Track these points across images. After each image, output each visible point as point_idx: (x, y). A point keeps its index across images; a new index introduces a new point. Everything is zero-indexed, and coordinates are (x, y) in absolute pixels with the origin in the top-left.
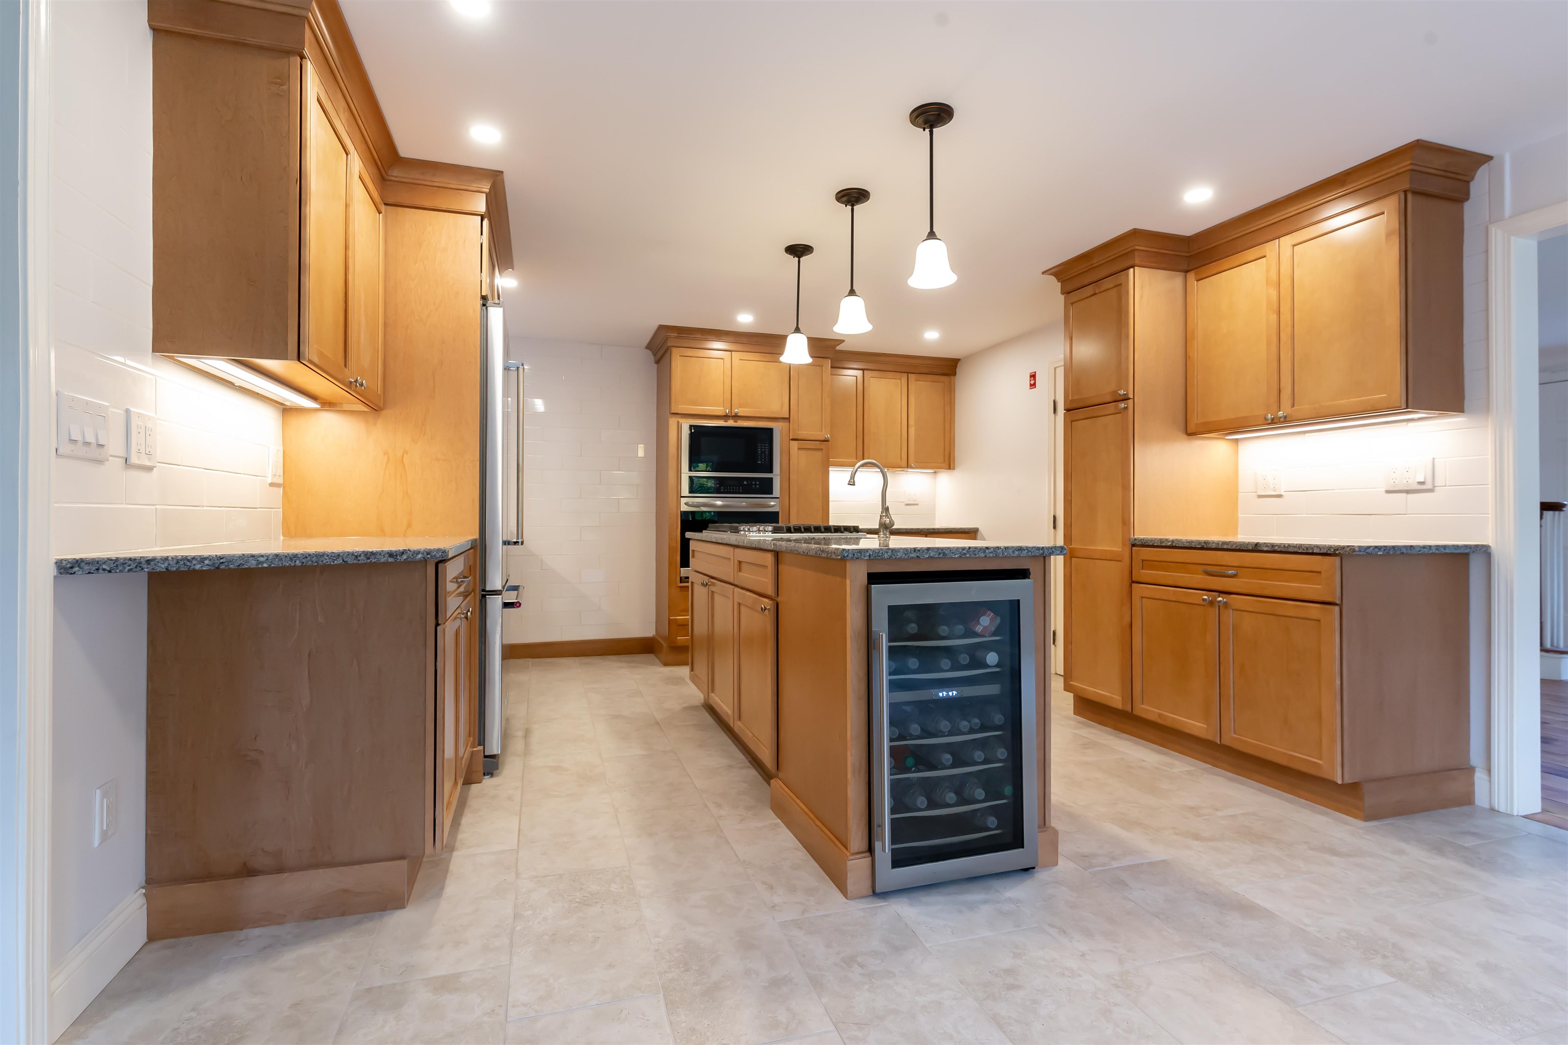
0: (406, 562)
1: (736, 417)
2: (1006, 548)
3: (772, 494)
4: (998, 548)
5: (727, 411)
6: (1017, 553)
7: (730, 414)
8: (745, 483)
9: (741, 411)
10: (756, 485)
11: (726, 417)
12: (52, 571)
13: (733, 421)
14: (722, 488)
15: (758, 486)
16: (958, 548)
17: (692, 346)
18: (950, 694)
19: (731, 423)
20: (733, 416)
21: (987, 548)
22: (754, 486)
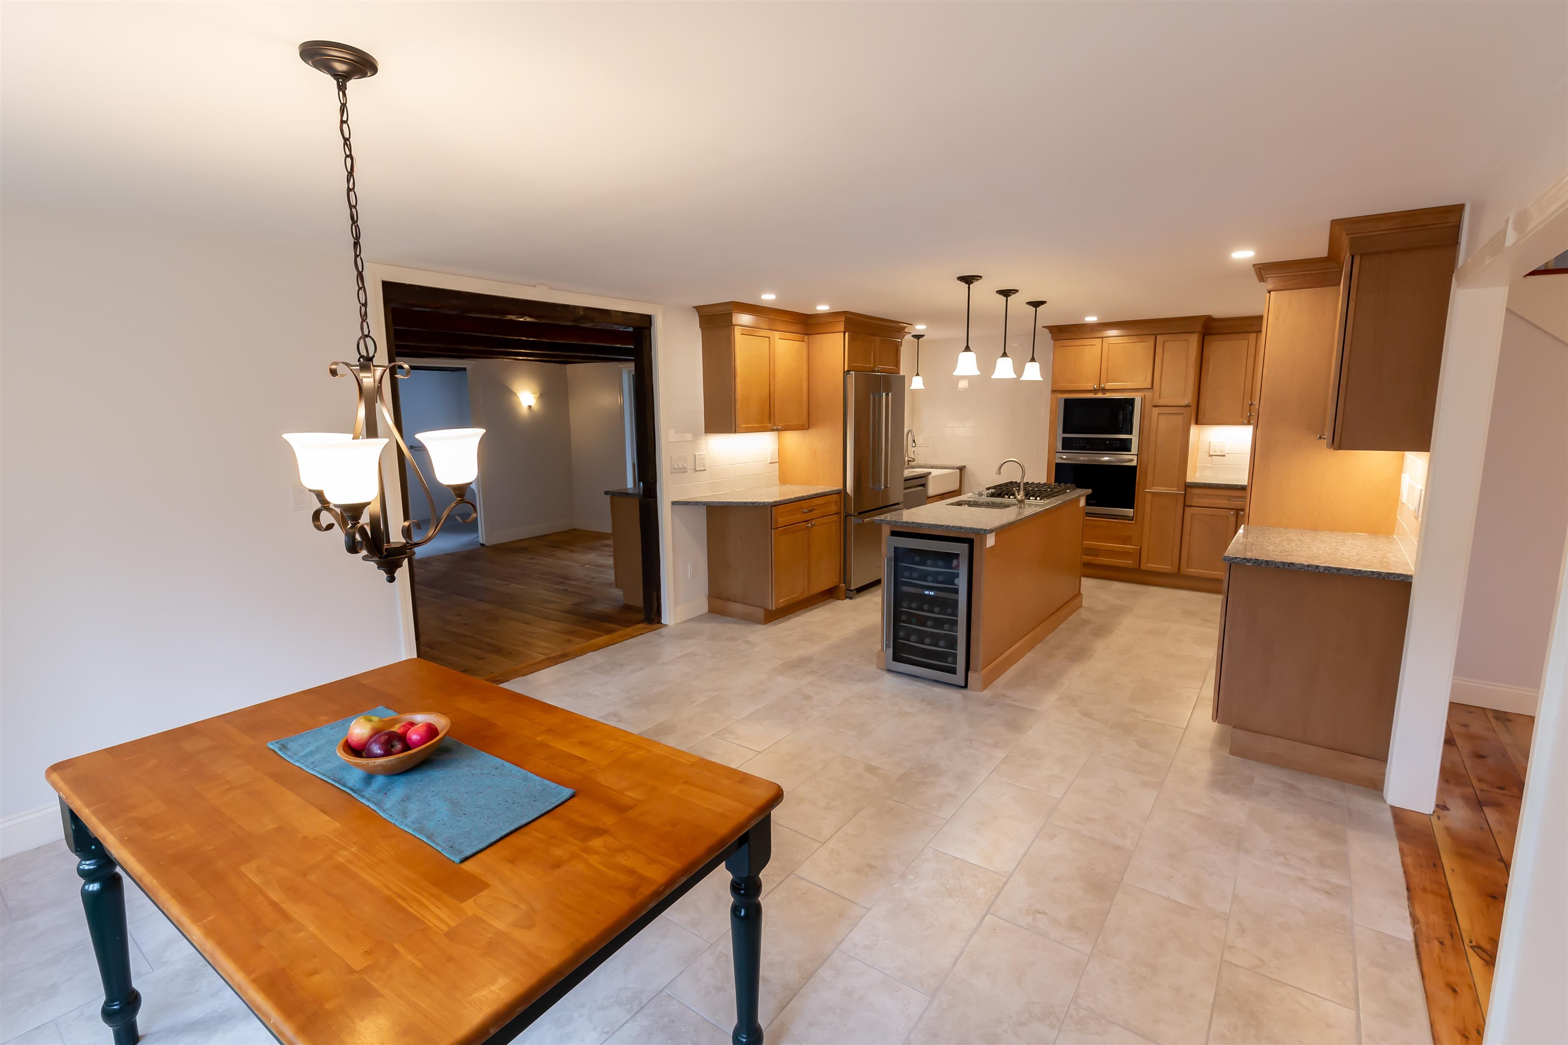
0: (756, 506)
1: (1104, 390)
2: (953, 527)
3: (1130, 451)
4: (949, 526)
5: (1095, 386)
6: (958, 530)
7: (1098, 389)
8: (1108, 442)
9: (1109, 386)
10: (1116, 444)
11: (1095, 391)
12: (671, 504)
13: (1101, 393)
14: (1088, 446)
15: (1118, 445)
16: (928, 524)
17: (1082, 337)
18: (931, 593)
19: (1100, 395)
20: (1101, 390)
21: (943, 526)
22: (1115, 445)
